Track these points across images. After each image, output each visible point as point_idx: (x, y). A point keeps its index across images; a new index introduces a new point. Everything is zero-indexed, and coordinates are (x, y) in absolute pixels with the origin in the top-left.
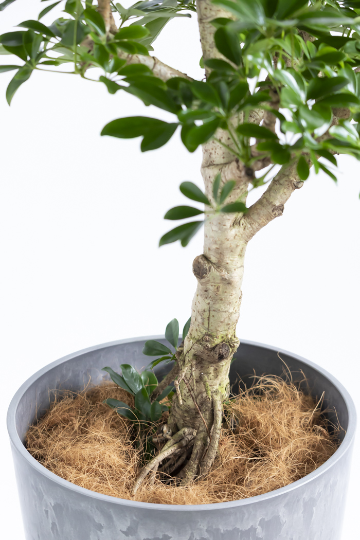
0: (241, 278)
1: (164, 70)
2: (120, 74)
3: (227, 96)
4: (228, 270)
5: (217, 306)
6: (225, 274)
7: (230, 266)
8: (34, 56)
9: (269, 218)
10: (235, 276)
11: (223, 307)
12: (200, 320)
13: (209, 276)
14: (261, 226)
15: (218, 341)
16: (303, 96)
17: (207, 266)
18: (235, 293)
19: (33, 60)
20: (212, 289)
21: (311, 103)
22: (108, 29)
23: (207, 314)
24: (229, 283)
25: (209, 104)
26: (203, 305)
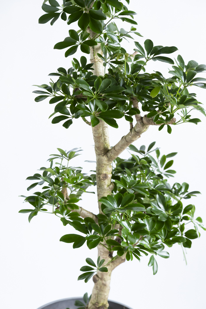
0: (109, 283)
1: (84, 212)
2: (68, 216)
3: (104, 230)
4: (105, 281)
5: (101, 293)
6: (104, 282)
7: (106, 279)
8: (39, 206)
9: (120, 263)
10: (107, 283)
11: (103, 293)
12: (94, 297)
13: (98, 282)
14: (117, 266)
15: (100, 305)
16: (130, 230)
17: (97, 279)
18: (107, 289)
19: (38, 208)
20: (99, 287)
21: (133, 232)
22: (65, 198)
23: (97, 295)
24: (105, 285)
25: (97, 232)
26: (96, 292)
